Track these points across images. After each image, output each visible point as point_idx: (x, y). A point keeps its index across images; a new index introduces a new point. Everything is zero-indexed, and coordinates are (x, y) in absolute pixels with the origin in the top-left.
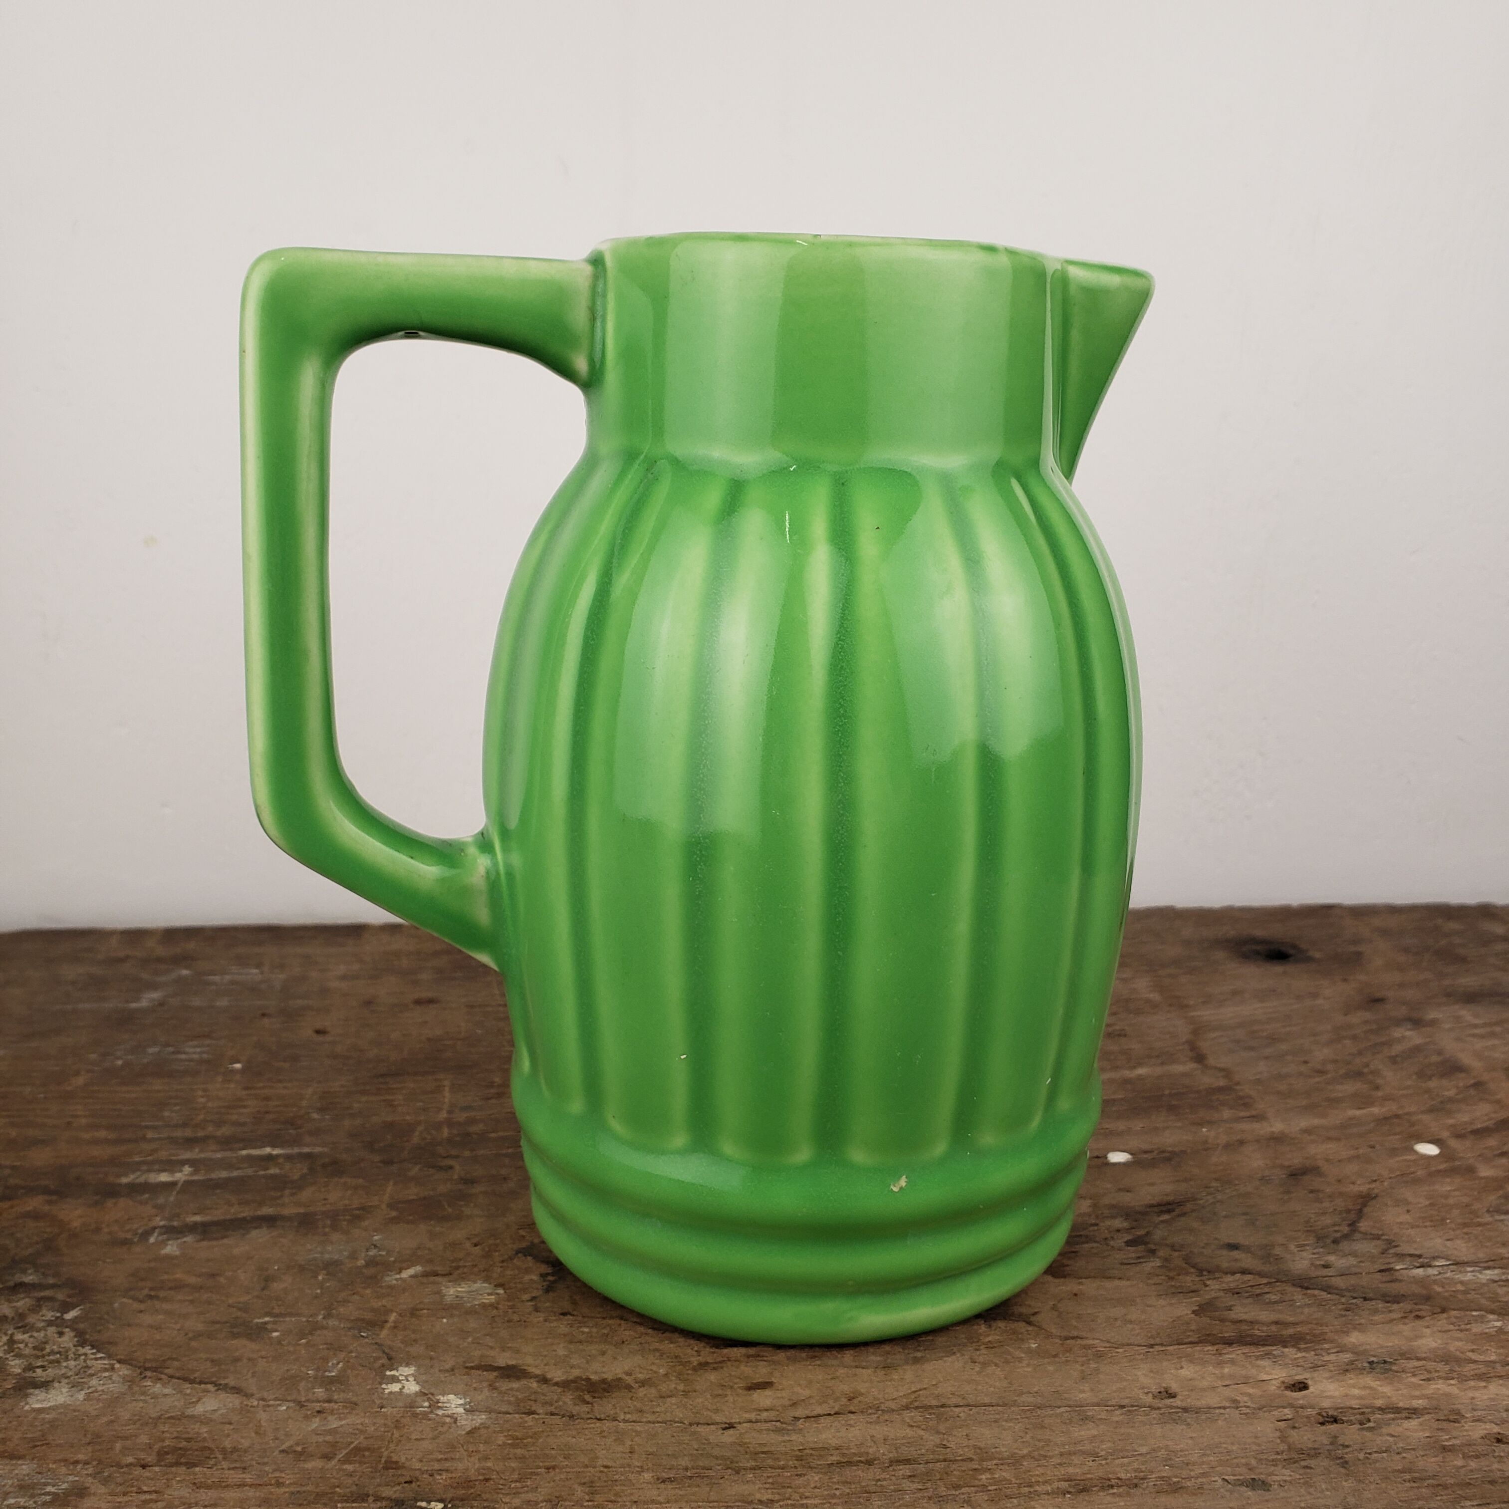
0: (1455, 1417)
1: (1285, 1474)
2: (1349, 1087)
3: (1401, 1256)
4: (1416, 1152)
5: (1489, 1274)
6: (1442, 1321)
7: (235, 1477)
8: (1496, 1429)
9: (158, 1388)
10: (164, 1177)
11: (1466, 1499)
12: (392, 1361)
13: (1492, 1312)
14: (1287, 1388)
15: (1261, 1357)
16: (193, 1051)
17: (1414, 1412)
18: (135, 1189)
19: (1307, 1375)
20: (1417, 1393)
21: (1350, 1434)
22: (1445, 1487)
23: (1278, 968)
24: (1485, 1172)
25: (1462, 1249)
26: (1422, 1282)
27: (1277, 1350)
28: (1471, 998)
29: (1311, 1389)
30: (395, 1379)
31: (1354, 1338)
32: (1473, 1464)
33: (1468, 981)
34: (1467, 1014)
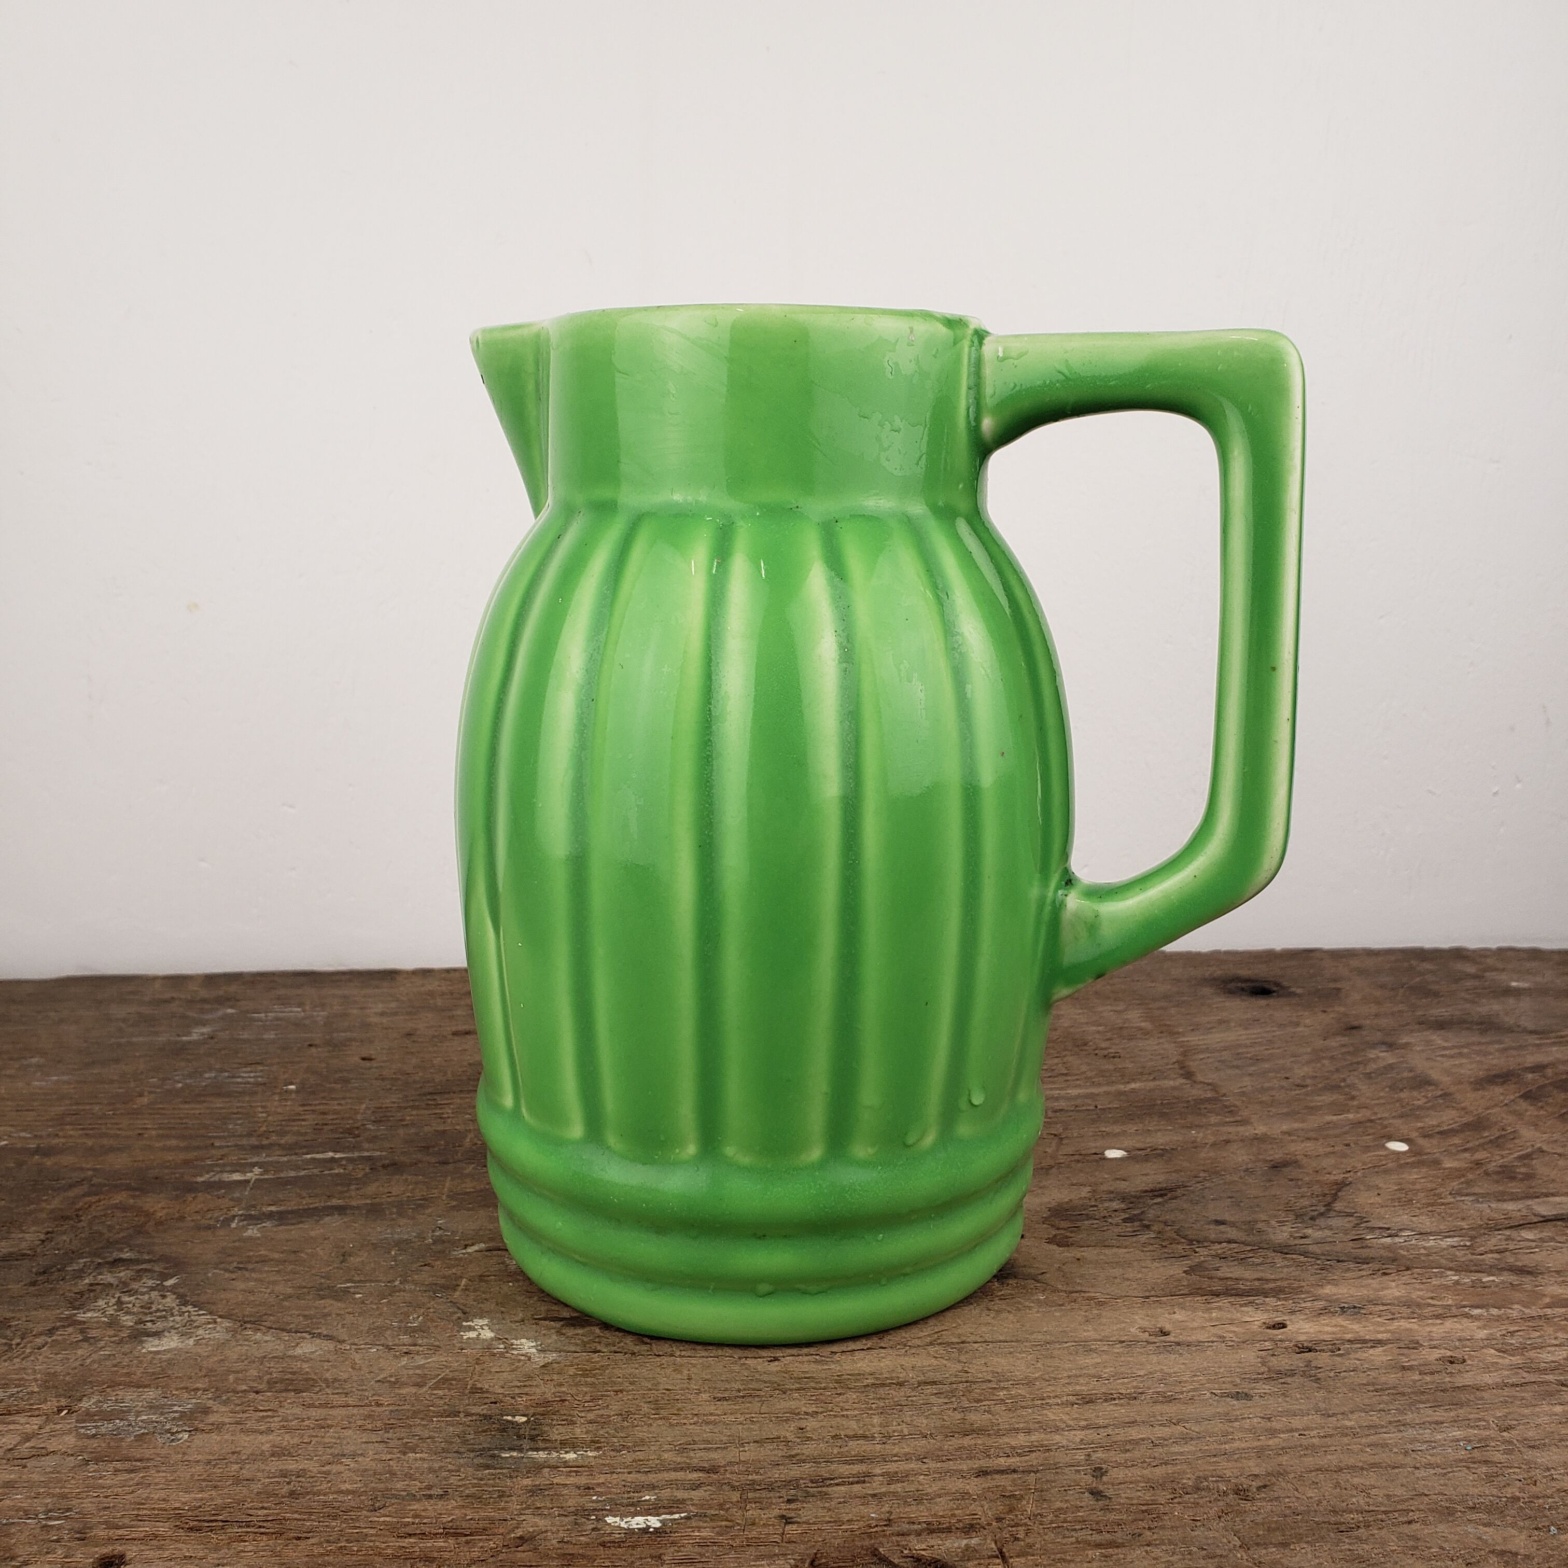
0: (1415, 1345)
1: (1266, 1388)
2: (1328, 1098)
3: (1372, 1229)
4: (1387, 1149)
5: (1449, 1241)
6: (1406, 1277)
7: (342, 1399)
8: (1449, 1353)
9: (259, 1335)
10: (237, 1177)
11: (1420, 1402)
12: (467, 1315)
13: (1451, 1269)
14: (1268, 1328)
15: (1245, 1305)
16: (248, 1076)
17: (1380, 1342)
18: (210, 1186)
19: (1285, 1318)
20: (1382, 1329)
21: (1323, 1359)
22: (1403, 1394)
23: (1262, 1002)
24: (1448, 1164)
25: (1426, 1222)
26: (1388, 1248)
27: (1259, 1300)
28: (1441, 1025)
29: (1289, 1328)
30: (471, 1329)
31: (1328, 1290)
32: (1428, 1378)
33: (1439, 1012)
34: (1437, 1038)
